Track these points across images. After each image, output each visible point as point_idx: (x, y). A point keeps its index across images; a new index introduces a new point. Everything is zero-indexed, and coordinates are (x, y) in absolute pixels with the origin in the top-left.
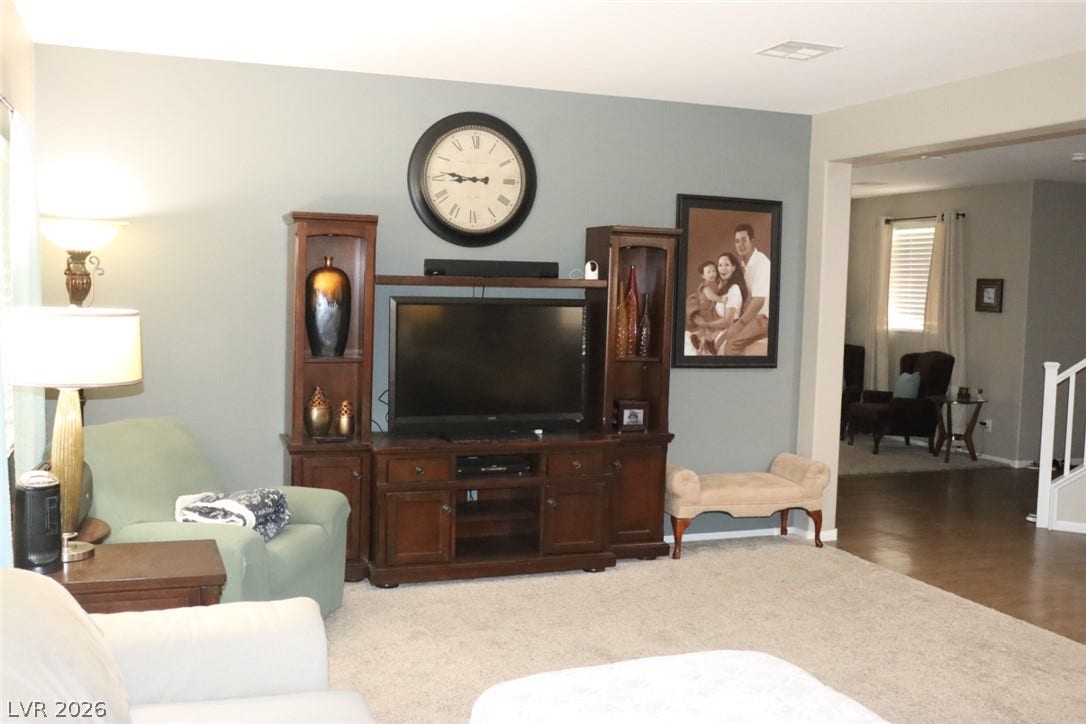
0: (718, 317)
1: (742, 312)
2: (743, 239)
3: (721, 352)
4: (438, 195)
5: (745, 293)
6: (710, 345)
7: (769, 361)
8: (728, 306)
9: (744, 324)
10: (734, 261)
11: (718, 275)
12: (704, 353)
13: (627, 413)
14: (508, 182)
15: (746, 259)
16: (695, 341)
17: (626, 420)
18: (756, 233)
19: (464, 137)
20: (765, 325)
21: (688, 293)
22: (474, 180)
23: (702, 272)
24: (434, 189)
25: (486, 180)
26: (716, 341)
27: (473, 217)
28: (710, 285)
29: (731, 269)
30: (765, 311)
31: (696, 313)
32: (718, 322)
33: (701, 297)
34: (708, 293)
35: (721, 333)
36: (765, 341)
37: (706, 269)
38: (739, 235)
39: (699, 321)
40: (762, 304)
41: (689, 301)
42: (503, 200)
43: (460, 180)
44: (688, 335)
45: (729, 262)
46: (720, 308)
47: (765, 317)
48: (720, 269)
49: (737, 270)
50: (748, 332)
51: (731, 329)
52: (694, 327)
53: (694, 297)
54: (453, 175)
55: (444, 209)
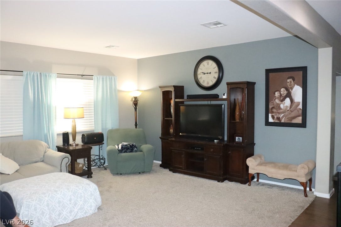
0: (281, 109)
1: (291, 107)
2: (291, 82)
3: (283, 121)
4: (200, 78)
5: (292, 101)
6: (278, 119)
7: (303, 125)
8: (285, 105)
9: (292, 111)
10: (287, 89)
11: (281, 95)
12: (276, 121)
13: (237, 138)
14: (216, 73)
15: (292, 89)
16: (273, 117)
17: (237, 140)
18: (296, 79)
19: (205, 63)
20: (301, 112)
21: (270, 101)
22: (208, 73)
23: (275, 94)
24: (199, 77)
25: (210, 73)
26: (281, 117)
27: (208, 83)
28: (278, 98)
29: (286, 92)
30: (301, 107)
31: (273, 108)
32: (281, 111)
33: (275, 102)
34: (277, 101)
35: (282, 115)
36: (301, 118)
37: (276, 93)
38: (288, 81)
39: (274, 110)
40: (299, 104)
41: (270, 104)
42: (214, 78)
43: (204, 74)
44: (270, 115)
45: (285, 90)
46: (282, 106)
47: (300, 109)
48: (281, 93)
49: (288, 92)
50: (293, 114)
51: (286, 113)
52: (272, 112)
53: (272, 103)
54: (203, 73)
55: (201, 82)
